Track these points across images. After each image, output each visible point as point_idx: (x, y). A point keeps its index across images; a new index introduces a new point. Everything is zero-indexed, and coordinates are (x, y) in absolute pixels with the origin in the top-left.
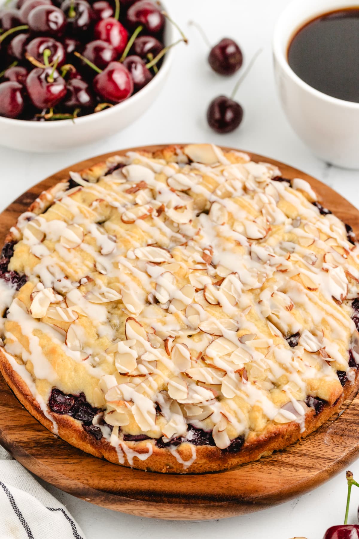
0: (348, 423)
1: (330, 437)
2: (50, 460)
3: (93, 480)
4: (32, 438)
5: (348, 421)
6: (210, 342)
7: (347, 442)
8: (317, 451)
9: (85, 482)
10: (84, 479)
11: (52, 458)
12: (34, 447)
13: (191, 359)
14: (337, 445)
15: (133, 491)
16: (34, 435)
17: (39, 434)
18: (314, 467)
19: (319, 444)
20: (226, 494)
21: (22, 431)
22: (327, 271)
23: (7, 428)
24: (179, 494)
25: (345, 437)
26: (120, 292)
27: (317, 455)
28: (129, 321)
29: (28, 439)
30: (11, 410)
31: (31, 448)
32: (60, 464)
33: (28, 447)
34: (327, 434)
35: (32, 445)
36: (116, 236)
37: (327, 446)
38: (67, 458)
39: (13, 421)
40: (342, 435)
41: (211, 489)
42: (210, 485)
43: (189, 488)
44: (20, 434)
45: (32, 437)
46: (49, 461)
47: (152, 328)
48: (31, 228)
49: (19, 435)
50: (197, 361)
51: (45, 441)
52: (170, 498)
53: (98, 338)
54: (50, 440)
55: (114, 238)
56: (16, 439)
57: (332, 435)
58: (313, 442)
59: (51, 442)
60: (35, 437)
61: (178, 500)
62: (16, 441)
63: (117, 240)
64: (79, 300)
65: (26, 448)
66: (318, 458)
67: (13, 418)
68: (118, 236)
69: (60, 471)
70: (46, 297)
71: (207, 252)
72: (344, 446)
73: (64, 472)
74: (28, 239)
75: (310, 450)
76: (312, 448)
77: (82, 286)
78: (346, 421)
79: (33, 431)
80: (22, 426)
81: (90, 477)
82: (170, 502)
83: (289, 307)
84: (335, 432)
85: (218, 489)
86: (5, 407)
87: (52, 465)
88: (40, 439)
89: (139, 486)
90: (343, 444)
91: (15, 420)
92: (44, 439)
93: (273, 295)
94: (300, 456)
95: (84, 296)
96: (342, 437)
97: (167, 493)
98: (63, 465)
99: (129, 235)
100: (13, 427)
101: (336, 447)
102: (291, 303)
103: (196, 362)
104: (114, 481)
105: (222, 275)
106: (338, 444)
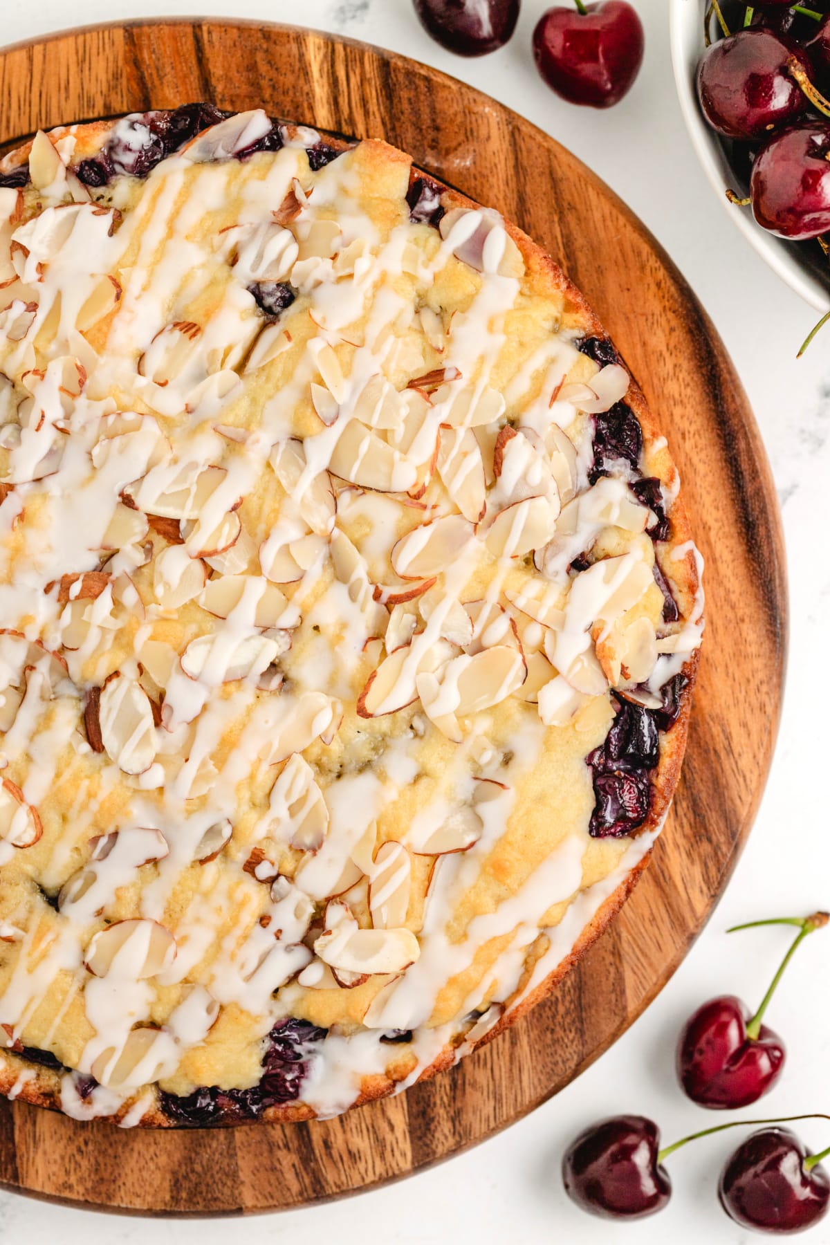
0: (397, 124)
1: (451, 157)
2: (734, 794)
3: (754, 672)
4: (689, 855)
5: (389, 126)
6: (360, 491)
7: (451, 111)
8: (500, 176)
9: (764, 688)
10: (758, 695)
11: (727, 787)
12: (710, 840)
13: (430, 523)
14: (469, 133)
15: (754, 569)
16: (676, 854)
17: (671, 845)
18: (547, 171)
19: (478, 176)
20: (687, 352)
21: (675, 887)
22: (41, 267)
23: (681, 925)
24: (726, 461)
25: (439, 121)
26: (281, 766)
27: (511, 172)
28: (369, 711)
29: (693, 862)
30: (624, 934)
31: (716, 849)
32: (736, 763)
33: (716, 854)
34: (444, 166)
35: (706, 848)
36: (95, 840)
37: (478, 157)
38: (715, 751)
39: (654, 919)
40: (437, 129)
41: (689, 391)
42: (677, 396)
43: (703, 442)
44: (686, 888)
45: (684, 855)
46: (738, 792)
47: (364, 648)
48: (122, 1073)
49: (690, 891)
50: (430, 506)
51: (685, 821)
52: (743, 478)
53: (426, 775)
54: (679, 809)
55: (103, 841)
56: (702, 891)
57: (443, 152)
58: (478, 191)
59: (684, 804)
60: (682, 849)
61: (743, 458)
62: (709, 888)
63: (111, 830)
64: (330, 861)
65: (718, 861)
66: (518, 167)
67: (647, 921)
68: (92, 834)
69: (754, 757)
70: (351, 945)
71: (76, 589)
72: (465, 115)
73: (756, 746)
74: (160, 1065)
75: (502, 192)
76: (495, 190)
77: (282, 871)
78: (393, 129)
79: (667, 860)
80: (663, 890)
81: (748, 681)
82: (755, 474)
83: (187, 331)
84: (433, 148)
85: (683, 375)
86: (622, 953)
87: (745, 780)
88: (685, 836)
89: (733, 561)
90: (459, 119)
91: (652, 914)
92: (682, 826)
93: (162, 382)
94: (527, 211)
95: (315, 855)
96: (443, 126)
97: (733, 488)
98: (736, 756)
99: (84, 807)
100: (673, 910)
101: (475, 134)
102: (171, 331)
103: (434, 507)
104: (741, 625)
105: (139, 527)
106: (462, 131)
